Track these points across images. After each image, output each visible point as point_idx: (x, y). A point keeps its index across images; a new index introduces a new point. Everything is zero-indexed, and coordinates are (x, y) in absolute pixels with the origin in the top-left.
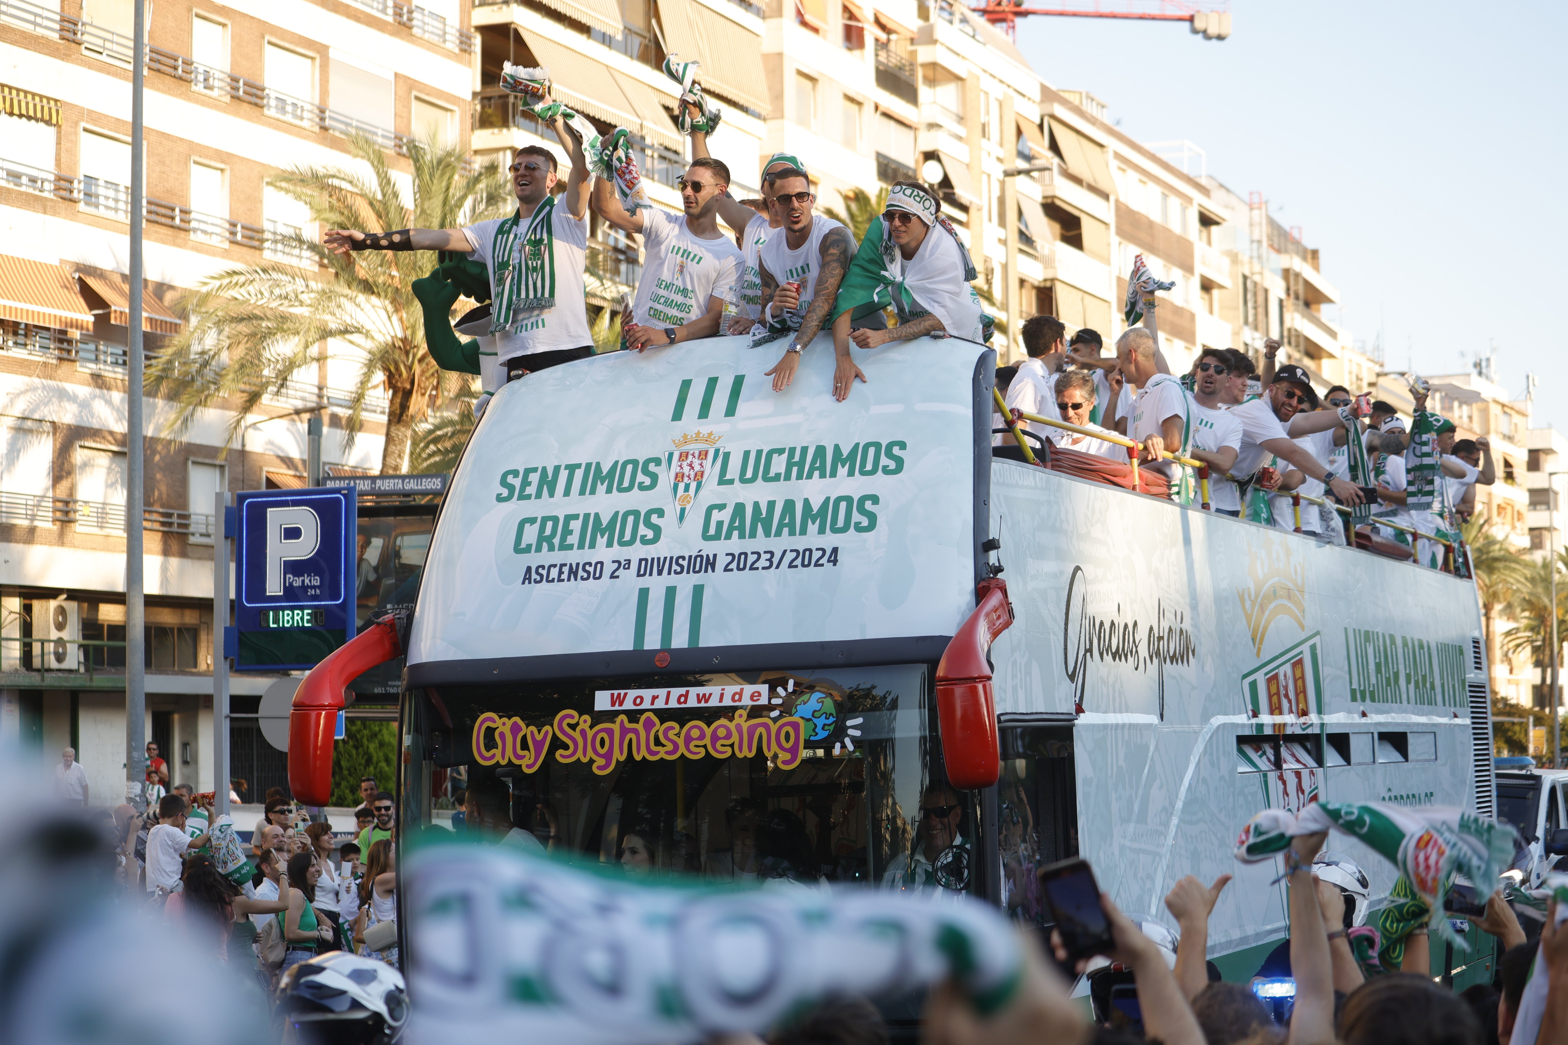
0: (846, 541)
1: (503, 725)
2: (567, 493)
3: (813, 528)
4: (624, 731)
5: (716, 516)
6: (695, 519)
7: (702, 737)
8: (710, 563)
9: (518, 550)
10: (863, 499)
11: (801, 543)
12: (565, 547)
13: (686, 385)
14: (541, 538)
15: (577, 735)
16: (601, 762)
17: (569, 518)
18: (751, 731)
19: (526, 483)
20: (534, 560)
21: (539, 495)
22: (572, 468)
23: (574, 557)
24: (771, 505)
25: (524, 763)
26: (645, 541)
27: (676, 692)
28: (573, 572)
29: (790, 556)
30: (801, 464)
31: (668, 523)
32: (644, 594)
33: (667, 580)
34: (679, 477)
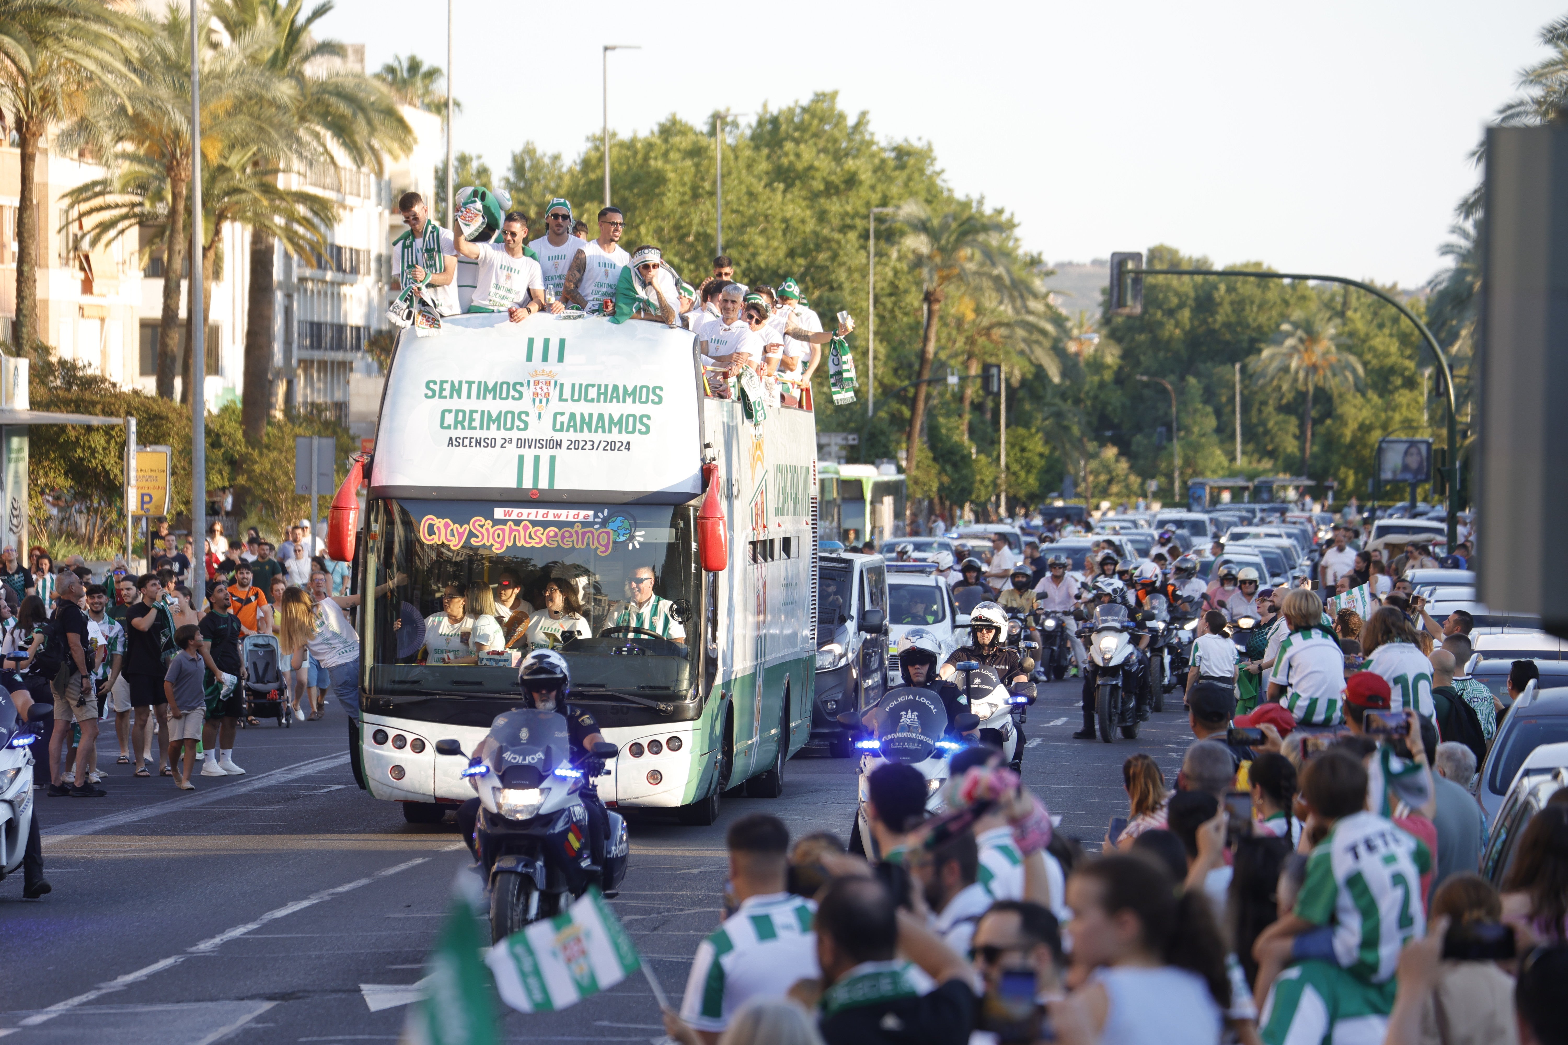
0: (635, 439)
1: (439, 523)
2: (469, 397)
3: (615, 430)
4: (511, 531)
5: (559, 419)
6: (548, 419)
7: (556, 535)
8: (559, 444)
9: (442, 426)
10: (642, 417)
11: (609, 438)
12: (471, 428)
13: (531, 341)
14: (456, 422)
15: (483, 530)
16: (498, 546)
17: (472, 412)
18: (584, 534)
19: (442, 389)
20: (454, 434)
21: (451, 397)
22: (470, 383)
23: (478, 434)
24: (591, 415)
25: (451, 544)
26: (519, 429)
27: (542, 512)
28: (478, 443)
29: (603, 444)
30: (605, 394)
31: (532, 419)
32: (521, 458)
33: (534, 451)
34: (536, 394)
